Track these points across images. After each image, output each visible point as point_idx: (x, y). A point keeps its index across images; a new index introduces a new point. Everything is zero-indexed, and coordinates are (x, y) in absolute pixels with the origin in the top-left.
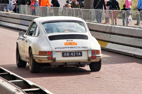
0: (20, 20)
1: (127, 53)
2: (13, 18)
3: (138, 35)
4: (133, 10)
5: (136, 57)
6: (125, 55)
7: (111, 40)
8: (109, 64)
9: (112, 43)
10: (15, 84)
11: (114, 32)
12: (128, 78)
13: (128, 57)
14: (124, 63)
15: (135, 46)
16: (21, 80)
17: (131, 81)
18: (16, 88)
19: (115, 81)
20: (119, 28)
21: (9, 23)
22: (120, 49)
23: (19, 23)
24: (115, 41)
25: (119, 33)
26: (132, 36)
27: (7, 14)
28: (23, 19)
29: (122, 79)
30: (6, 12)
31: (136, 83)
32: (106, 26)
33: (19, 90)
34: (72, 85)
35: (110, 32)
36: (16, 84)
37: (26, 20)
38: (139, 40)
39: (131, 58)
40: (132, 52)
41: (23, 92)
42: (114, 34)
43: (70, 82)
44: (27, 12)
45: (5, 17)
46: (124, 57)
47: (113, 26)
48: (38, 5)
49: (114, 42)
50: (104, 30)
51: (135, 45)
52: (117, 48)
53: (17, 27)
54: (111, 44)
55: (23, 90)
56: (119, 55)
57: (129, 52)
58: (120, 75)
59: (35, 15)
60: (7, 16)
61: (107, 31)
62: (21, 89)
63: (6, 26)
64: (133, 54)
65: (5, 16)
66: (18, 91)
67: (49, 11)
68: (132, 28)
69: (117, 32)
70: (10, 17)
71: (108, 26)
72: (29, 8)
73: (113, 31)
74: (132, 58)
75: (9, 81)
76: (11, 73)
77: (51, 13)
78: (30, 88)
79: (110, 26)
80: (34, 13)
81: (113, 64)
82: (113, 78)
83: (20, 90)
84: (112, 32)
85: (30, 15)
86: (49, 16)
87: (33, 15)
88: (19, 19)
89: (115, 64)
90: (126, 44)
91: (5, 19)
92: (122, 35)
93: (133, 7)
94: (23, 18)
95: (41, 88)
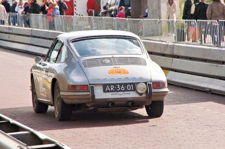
0: (30, 38)
2: (19, 35)
5: (213, 93)
6: (196, 90)
7: (173, 67)
8: (170, 104)
9: (176, 71)
10: (17, 139)
11: (177, 54)
12: (200, 127)
13: (200, 93)
15: (211, 76)
16: (27, 132)
17: (205, 131)
18: (18, 145)
19: (179, 131)
20: (186, 47)
21: (13, 43)
22: (188, 80)
23: (29, 43)
24: (180, 68)
25: (186, 55)
27: (9, 29)
28: (34, 37)
29: (190, 127)
30: (8, 26)
31: (212, 134)
32: (165, 45)
33: (23, 147)
34: (111, 138)
35: (171, 53)
36: (19, 138)
37: (39, 37)
38: (217, 66)
40: (206, 84)
42: (178, 57)
43: (108, 133)
44: (41, 25)
45: (6, 33)
46: (194, 93)
47: (176, 44)
48: (58, 14)
50: (163, 52)
51: (212, 74)
52: (183, 79)
53: (25, 49)
54: (174, 72)
55: (29, 147)
56: (187, 90)
57: (202, 85)
58: (188, 122)
59: (55, 30)
60: (10, 32)
61: (167, 52)
62: (26, 146)
63: (7, 47)
65: (7, 31)
66: (21, 148)
67: (77, 23)
69: (182, 54)
70: (14, 34)
71: (168, 45)
72: (45, 19)
73: (176, 52)
75: (8, 134)
76: (12, 121)
77: (80, 26)
78: (42, 144)
79: (172, 45)
80: (52, 26)
81: (177, 104)
82: (176, 127)
83: (25, 148)
84: (174, 54)
85: (47, 29)
86: (76, 30)
87: (50, 29)
88: (28, 36)
89: (180, 104)
90: (197, 73)
91: (6, 36)
92: (191, 59)
94: (35, 35)
95: (58, 144)
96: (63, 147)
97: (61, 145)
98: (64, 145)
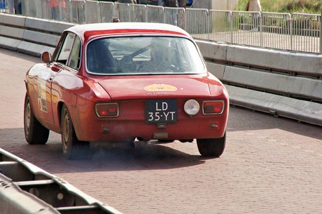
0: (23, 30)
1: (260, 107)
2: (6, 25)
3: (285, 68)
4: (279, 12)
5: (280, 117)
6: (256, 111)
7: (225, 78)
11: (232, 60)
12: (259, 163)
13: (262, 116)
14: (252, 129)
15: (278, 92)
16: (13, 163)
17: (266, 170)
19: (229, 168)
20: (244, 50)
22: (246, 97)
23: (21, 37)
24: (235, 80)
25: (243, 62)
26: (271, 70)
28: (29, 29)
29: (246, 164)
31: (276, 173)
32: (215, 46)
33: (6, 182)
35: (223, 58)
37: (35, 30)
38: (287, 78)
39: (268, 118)
40: (272, 104)
41: (15, 187)
42: (233, 64)
46: (254, 115)
47: (231, 46)
49: (232, 83)
51: (279, 89)
55: (15, 183)
56: (243, 111)
57: (266, 105)
58: (243, 156)
61: (217, 57)
62: (11, 182)
64: (273, 110)
66: (4, 185)
68: (271, 51)
69: (238, 59)
71: (219, 47)
72: (45, 3)
73: (230, 58)
74: (272, 118)
78: (33, 180)
79: (224, 47)
83: (10, 184)
84: (228, 60)
88: (20, 27)
90: (259, 88)
92: (251, 67)
93: (279, 4)
94: (30, 26)
95: (57, 180)
96: (63, 184)
97: (60, 182)
98: (64, 181)
